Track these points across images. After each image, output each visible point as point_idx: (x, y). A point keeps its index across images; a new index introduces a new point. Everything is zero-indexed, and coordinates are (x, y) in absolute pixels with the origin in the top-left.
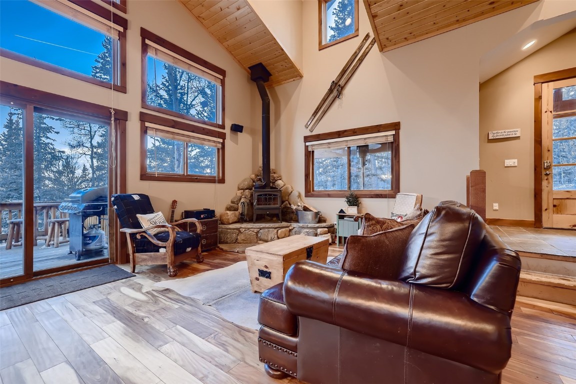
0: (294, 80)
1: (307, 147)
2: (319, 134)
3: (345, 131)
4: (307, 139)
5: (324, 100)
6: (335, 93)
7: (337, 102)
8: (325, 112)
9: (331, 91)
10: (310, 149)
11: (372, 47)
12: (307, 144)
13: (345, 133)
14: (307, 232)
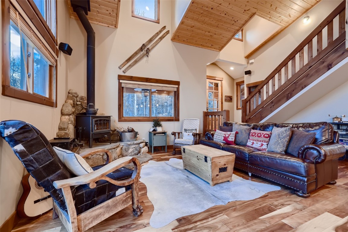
0: (108, 27)
1: (120, 84)
2: (132, 77)
3: (151, 79)
4: (120, 77)
5: (136, 53)
6: (144, 52)
7: (145, 58)
8: (136, 62)
9: (141, 49)
10: (123, 85)
11: (166, 35)
12: (121, 81)
13: (151, 80)
14: (135, 147)
